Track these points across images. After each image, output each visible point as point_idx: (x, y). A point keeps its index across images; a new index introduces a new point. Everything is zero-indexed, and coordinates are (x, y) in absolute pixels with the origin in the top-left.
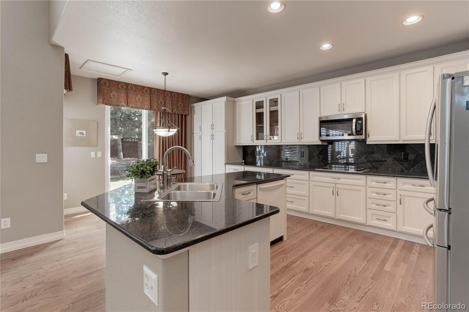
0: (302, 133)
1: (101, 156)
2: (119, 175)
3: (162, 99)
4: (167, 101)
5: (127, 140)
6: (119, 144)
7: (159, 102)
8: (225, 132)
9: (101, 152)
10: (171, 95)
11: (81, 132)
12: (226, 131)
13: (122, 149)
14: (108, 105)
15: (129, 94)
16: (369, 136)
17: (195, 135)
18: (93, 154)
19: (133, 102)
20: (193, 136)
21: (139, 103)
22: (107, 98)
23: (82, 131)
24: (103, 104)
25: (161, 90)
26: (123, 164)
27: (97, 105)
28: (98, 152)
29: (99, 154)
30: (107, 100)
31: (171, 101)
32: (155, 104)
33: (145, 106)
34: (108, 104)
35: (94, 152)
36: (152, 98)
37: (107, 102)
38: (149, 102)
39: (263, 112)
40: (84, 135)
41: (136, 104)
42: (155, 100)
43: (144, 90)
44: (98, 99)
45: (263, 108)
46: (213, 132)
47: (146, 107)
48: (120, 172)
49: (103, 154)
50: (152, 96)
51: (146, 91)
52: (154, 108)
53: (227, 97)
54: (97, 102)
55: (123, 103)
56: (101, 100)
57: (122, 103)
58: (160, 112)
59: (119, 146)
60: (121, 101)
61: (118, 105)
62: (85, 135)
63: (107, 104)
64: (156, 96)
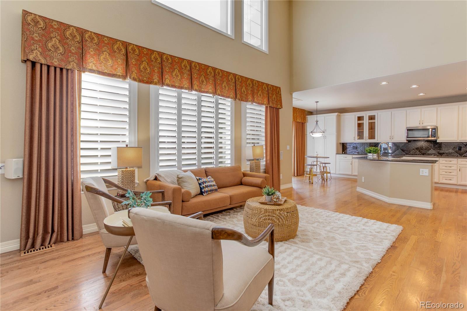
0: (393, 136)
8: (336, 134)
16: (439, 138)
46: (325, 134)
53: (338, 113)
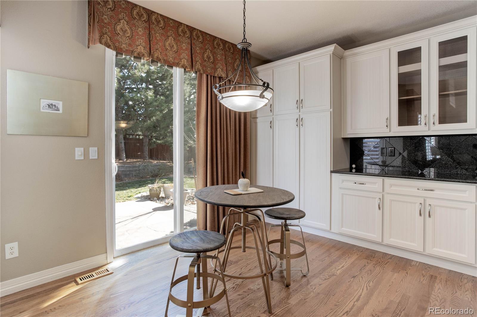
1: (96, 157)
2: (122, 180)
3: (210, 52)
4: (219, 56)
5: (130, 137)
6: (121, 142)
7: (205, 56)
8: (331, 112)
9: (96, 149)
10: (224, 46)
11: (52, 104)
12: (332, 110)
13: (125, 148)
14: (111, 49)
15: (153, 32)
17: (258, 120)
18: (79, 153)
19: (160, 49)
20: (256, 123)
21: (171, 53)
22: (109, 33)
23: (54, 102)
24: (101, 43)
25: (209, 34)
26: (127, 167)
27: (88, 47)
28: (91, 149)
29: (93, 153)
30: (108, 38)
31: (224, 57)
32: (198, 58)
33: (183, 60)
34: (112, 47)
35: (82, 149)
36: (193, 46)
37: (109, 41)
38: (190, 53)
39: (421, 69)
40: (59, 110)
41: (166, 54)
42: (198, 52)
43: (180, 30)
44: (89, 33)
45: (421, 62)
46: (300, 113)
47: (185, 62)
48: (123, 176)
49: (102, 153)
50: (194, 43)
51: (184, 33)
52: (197, 67)
53: (337, 45)
54: (89, 39)
55: (142, 48)
56: (97, 35)
57: (139, 47)
58: (207, 76)
59: (120, 144)
60: (137, 43)
61: (132, 51)
62: (61, 111)
63: (109, 47)
64: (201, 45)
